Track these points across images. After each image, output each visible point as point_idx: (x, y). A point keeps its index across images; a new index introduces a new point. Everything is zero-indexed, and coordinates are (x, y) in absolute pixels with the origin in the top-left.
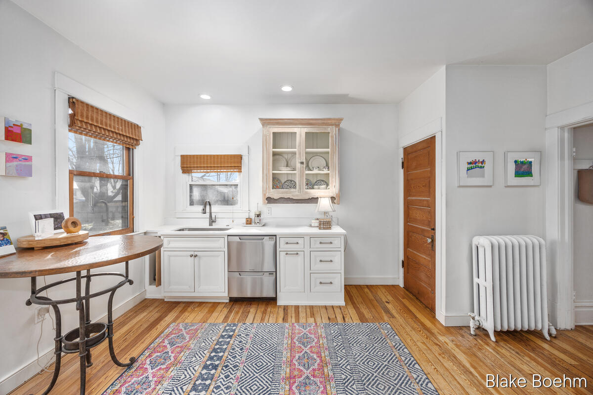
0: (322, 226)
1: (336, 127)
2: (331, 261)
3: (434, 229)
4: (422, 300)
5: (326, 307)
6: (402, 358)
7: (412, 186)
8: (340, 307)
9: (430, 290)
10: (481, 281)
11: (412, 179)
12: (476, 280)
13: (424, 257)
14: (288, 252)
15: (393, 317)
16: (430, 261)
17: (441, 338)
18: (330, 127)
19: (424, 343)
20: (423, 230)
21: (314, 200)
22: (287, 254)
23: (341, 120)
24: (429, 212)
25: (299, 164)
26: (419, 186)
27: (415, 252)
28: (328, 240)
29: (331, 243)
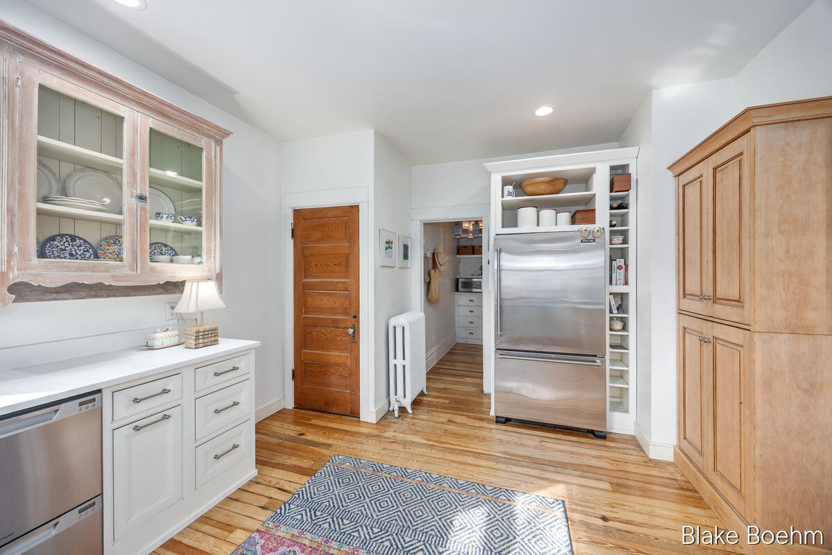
0: (201, 341)
1: (216, 145)
2: (235, 404)
3: (356, 317)
4: (334, 410)
5: (231, 499)
6: (393, 474)
7: (313, 264)
8: (254, 482)
9: (349, 391)
10: (399, 362)
11: (312, 255)
12: (392, 362)
13: (337, 353)
14: (140, 424)
15: (330, 445)
16: (348, 357)
17: (387, 434)
18: (206, 139)
19: (384, 449)
20: (335, 321)
21: (175, 287)
22: (137, 429)
23: (228, 134)
24: (348, 297)
25: (134, 200)
26: (327, 265)
27: (318, 352)
28: (228, 365)
29: (235, 369)
